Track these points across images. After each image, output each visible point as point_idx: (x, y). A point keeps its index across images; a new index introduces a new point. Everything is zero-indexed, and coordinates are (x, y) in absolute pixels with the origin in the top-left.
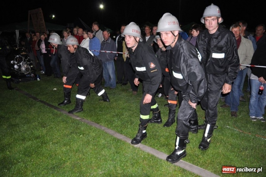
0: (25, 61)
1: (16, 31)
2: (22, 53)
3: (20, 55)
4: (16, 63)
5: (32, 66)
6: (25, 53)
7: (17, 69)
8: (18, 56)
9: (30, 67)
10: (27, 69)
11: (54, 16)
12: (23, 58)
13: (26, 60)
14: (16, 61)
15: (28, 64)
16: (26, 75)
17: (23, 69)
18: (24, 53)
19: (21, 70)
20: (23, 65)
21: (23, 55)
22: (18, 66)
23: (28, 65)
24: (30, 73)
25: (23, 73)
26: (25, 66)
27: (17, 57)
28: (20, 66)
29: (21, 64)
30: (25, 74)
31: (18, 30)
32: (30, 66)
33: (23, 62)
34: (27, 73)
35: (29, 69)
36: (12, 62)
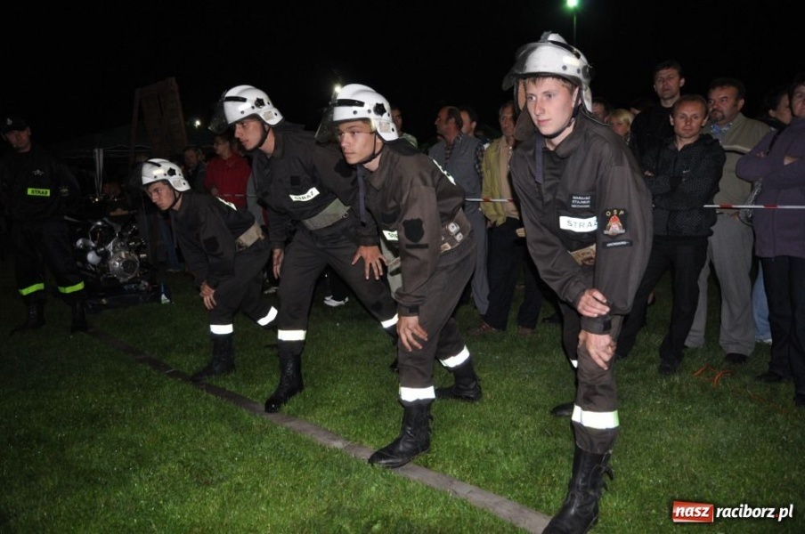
0: (121, 237)
2: (114, 210)
3: (106, 219)
4: (93, 245)
5: (143, 256)
6: (126, 212)
7: (93, 266)
8: (99, 223)
9: (139, 258)
10: (127, 264)
11: (198, 123)
12: (118, 229)
13: (124, 234)
14: (93, 240)
15: (133, 246)
16: (125, 284)
17: (116, 264)
18: (120, 212)
19: (108, 268)
20: (115, 252)
21: (116, 219)
22: (98, 254)
23: (130, 251)
24: (136, 277)
25: (114, 278)
26: (123, 255)
27: (98, 226)
28: (105, 256)
29: (110, 246)
30: (122, 280)
31: (101, 150)
32: (138, 253)
33: (117, 241)
34: (126, 280)
35: (134, 263)
36: (80, 242)
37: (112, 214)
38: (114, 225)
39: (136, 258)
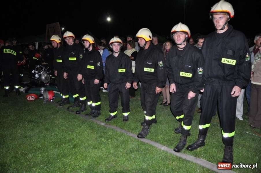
0: (45, 70)
1: (36, 43)
2: (43, 63)
3: (41, 65)
6: (46, 63)
7: (37, 78)
8: (38, 66)
10: (46, 78)
12: (44, 68)
14: (37, 71)
17: (43, 78)
18: (44, 63)
19: (41, 79)
20: (43, 74)
21: (43, 65)
22: (38, 75)
23: (47, 74)
24: (49, 81)
25: (43, 82)
26: (45, 76)
27: (38, 67)
28: (40, 75)
30: (45, 82)
33: (44, 71)
34: (46, 82)
35: (48, 77)
36: (33, 71)
37: (42, 64)
38: (43, 67)
39: (49, 76)
